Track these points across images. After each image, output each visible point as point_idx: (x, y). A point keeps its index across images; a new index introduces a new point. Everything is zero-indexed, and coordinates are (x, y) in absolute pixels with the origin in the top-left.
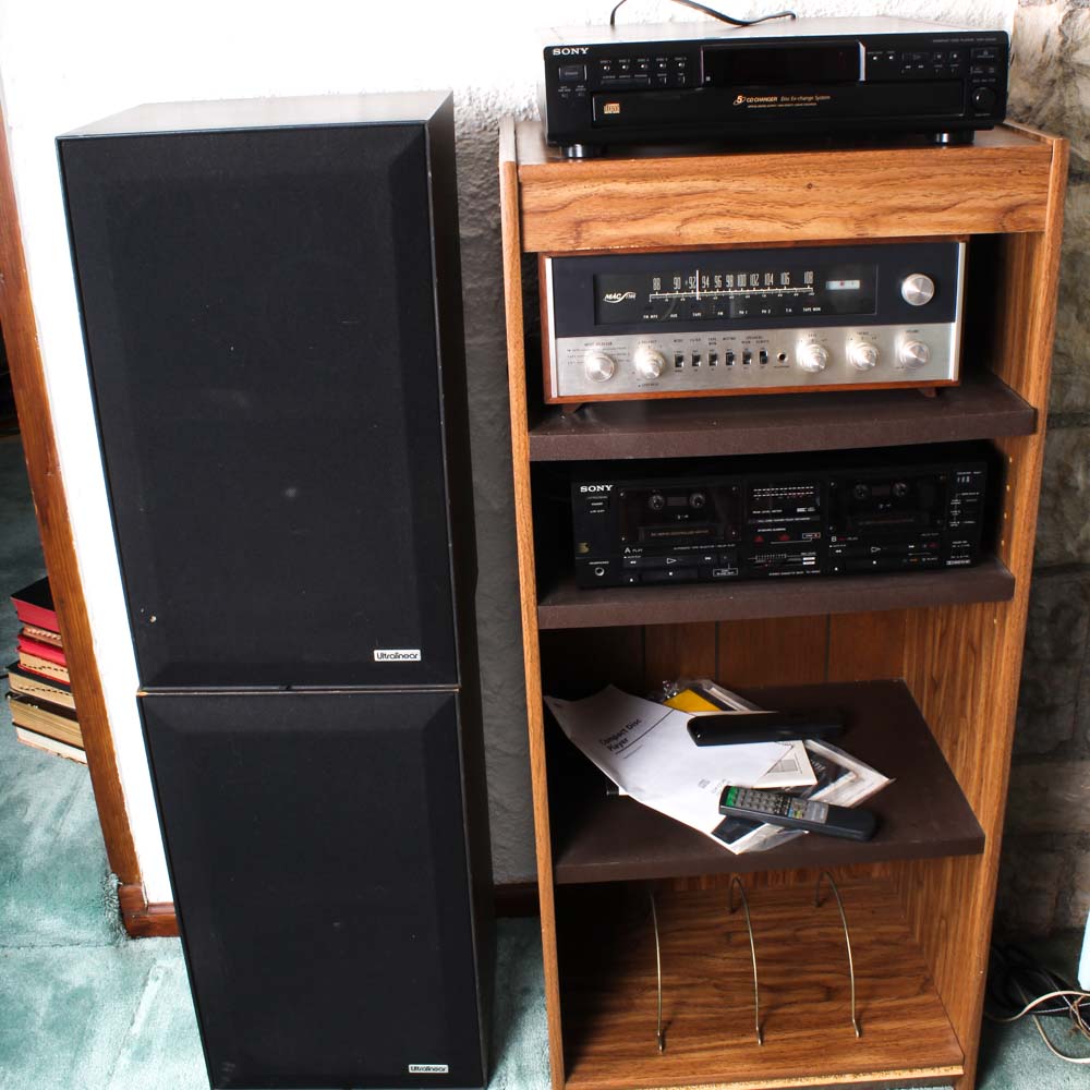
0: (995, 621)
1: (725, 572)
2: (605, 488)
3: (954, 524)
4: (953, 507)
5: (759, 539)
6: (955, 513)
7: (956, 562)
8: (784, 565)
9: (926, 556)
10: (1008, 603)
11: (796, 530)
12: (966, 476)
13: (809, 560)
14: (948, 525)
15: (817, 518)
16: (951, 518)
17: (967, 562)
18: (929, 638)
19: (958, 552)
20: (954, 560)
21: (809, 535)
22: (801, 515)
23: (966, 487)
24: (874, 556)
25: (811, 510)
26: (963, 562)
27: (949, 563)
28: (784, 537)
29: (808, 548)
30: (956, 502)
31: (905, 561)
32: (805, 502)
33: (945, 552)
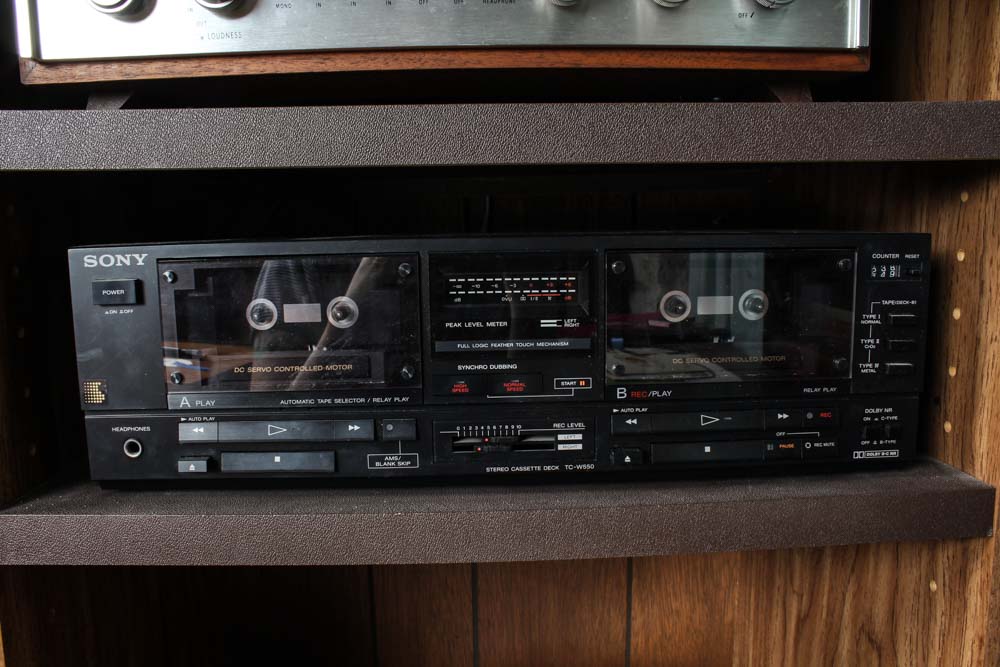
0: (934, 586)
1: (392, 462)
2: (133, 260)
3: (868, 368)
4: (863, 331)
5: (461, 387)
6: (870, 343)
7: (871, 454)
8: (518, 448)
9: (813, 439)
10: (976, 544)
11: (538, 367)
12: (888, 263)
13: (570, 440)
14: (857, 370)
15: (584, 343)
16: (861, 355)
17: (894, 453)
18: (777, 623)
19: (876, 432)
20: (865, 448)
21: (568, 383)
22: (551, 334)
23: (890, 288)
24: (709, 436)
25: (570, 323)
26: (884, 454)
27: (858, 455)
28: (516, 384)
29: (568, 410)
30: (872, 319)
31: (770, 447)
32: (560, 309)
33: (849, 432)
